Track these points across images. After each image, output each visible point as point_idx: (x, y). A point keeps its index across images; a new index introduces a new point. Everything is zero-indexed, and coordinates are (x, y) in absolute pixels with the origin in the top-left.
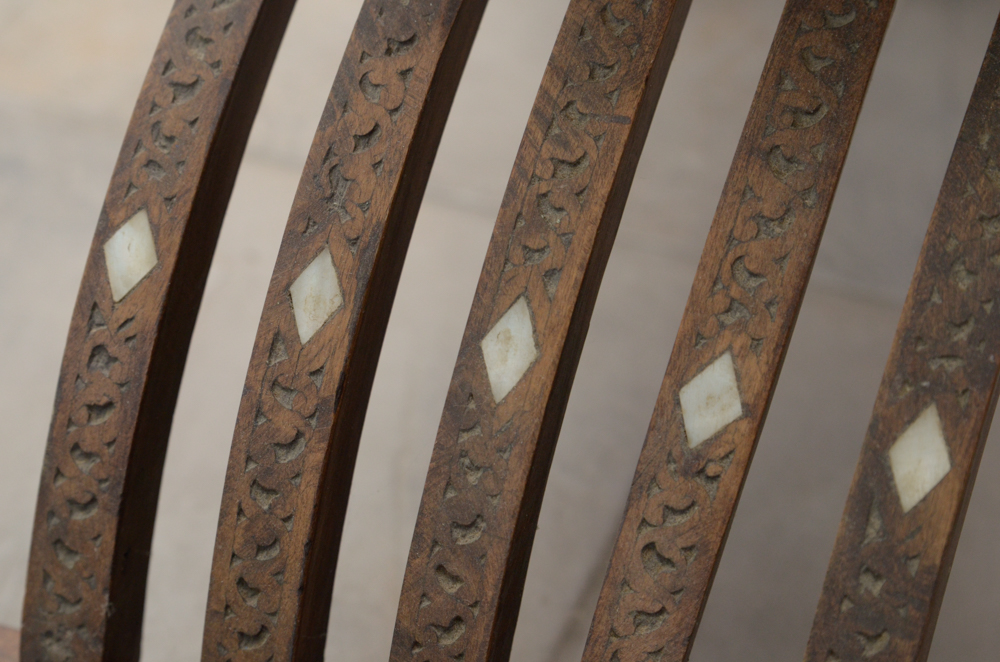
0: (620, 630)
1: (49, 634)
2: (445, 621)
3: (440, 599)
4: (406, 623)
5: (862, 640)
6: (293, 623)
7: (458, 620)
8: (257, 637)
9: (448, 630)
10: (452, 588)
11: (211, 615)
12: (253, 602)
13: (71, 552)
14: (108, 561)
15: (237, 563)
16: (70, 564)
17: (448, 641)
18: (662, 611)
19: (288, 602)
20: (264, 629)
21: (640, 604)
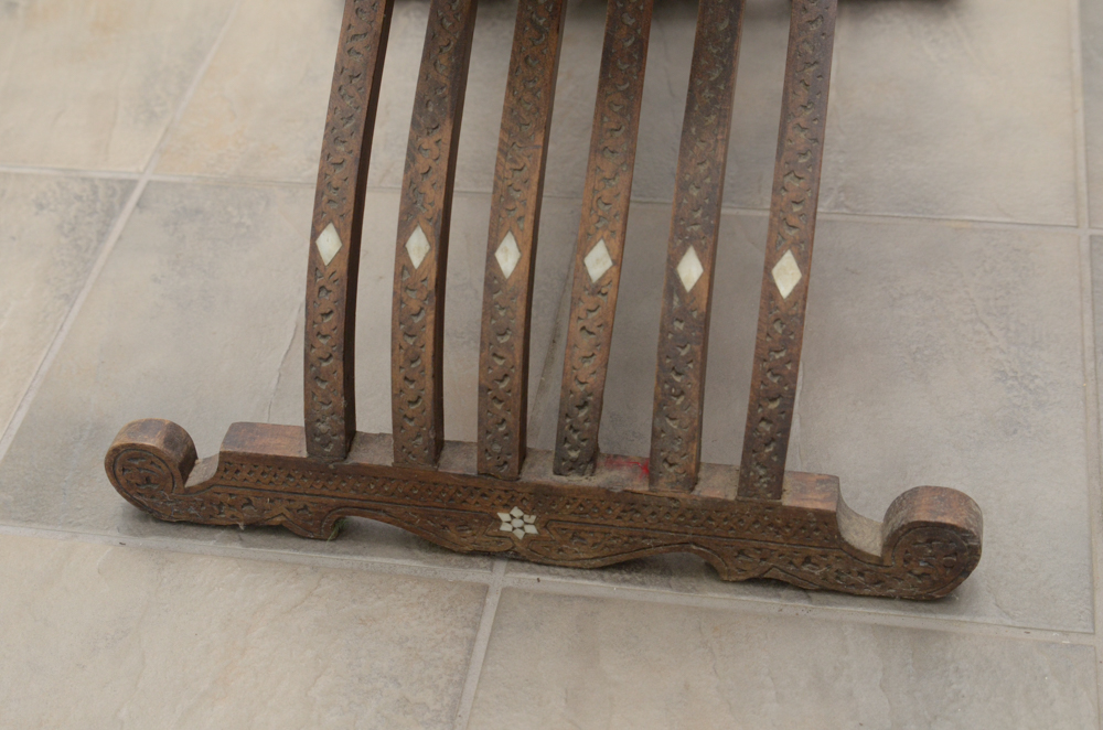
0: (576, 367)
1: (318, 420)
2: (500, 377)
3: (496, 368)
4: (483, 382)
5: (679, 349)
6: (432, 393)
7: (506, 375)
8: (416, 402)
9: (502, 381)
10: (500, 362)
11: (394, 396)
12: (412, 387)
13: (323, 381)
14: (341, 382)
15: (402, 371)
16: (323, 387)
17: (503, 386)
18: (593, 355)
19: (429, 383)
20: (419, 397)
21: (583, 354)
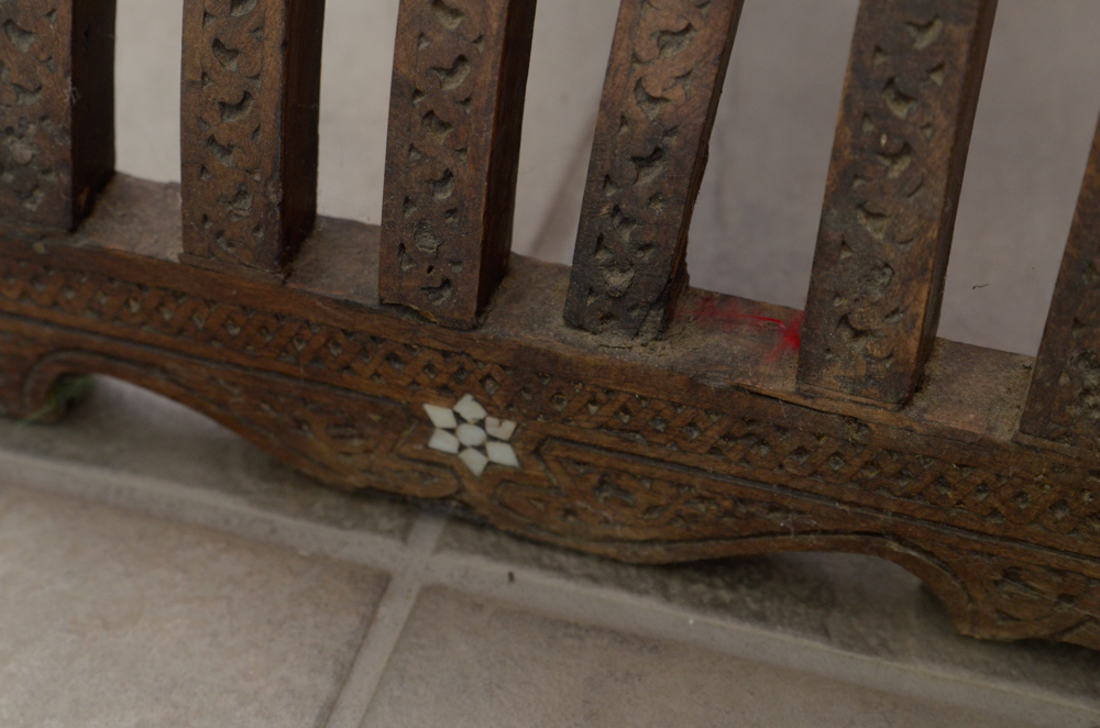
0: (643, 55)
1: (9, 131)
2: (447, 62)
3: (439, 38)
4: (404, 70)
5: (912, 31)
6: (278, 85)
7: (462, 59)
8: (240, 106)
9: (451, 72)
10: (452, 24)
11: (188, 86)
12: (232, 66)
13: (24, 33)
14: (66, 39)
15: (211, 22)
16: (25, 47)
17: (453, 85)
18: (688, 28)
19: (272, 62)
20: (247, 96)
21: (663, 23)
